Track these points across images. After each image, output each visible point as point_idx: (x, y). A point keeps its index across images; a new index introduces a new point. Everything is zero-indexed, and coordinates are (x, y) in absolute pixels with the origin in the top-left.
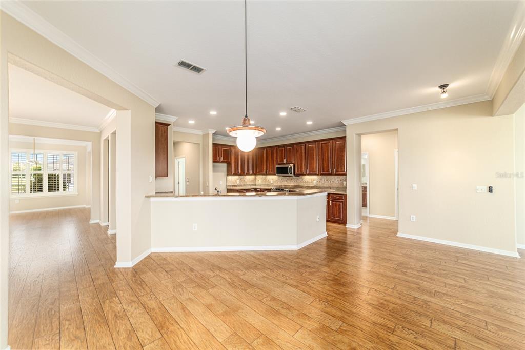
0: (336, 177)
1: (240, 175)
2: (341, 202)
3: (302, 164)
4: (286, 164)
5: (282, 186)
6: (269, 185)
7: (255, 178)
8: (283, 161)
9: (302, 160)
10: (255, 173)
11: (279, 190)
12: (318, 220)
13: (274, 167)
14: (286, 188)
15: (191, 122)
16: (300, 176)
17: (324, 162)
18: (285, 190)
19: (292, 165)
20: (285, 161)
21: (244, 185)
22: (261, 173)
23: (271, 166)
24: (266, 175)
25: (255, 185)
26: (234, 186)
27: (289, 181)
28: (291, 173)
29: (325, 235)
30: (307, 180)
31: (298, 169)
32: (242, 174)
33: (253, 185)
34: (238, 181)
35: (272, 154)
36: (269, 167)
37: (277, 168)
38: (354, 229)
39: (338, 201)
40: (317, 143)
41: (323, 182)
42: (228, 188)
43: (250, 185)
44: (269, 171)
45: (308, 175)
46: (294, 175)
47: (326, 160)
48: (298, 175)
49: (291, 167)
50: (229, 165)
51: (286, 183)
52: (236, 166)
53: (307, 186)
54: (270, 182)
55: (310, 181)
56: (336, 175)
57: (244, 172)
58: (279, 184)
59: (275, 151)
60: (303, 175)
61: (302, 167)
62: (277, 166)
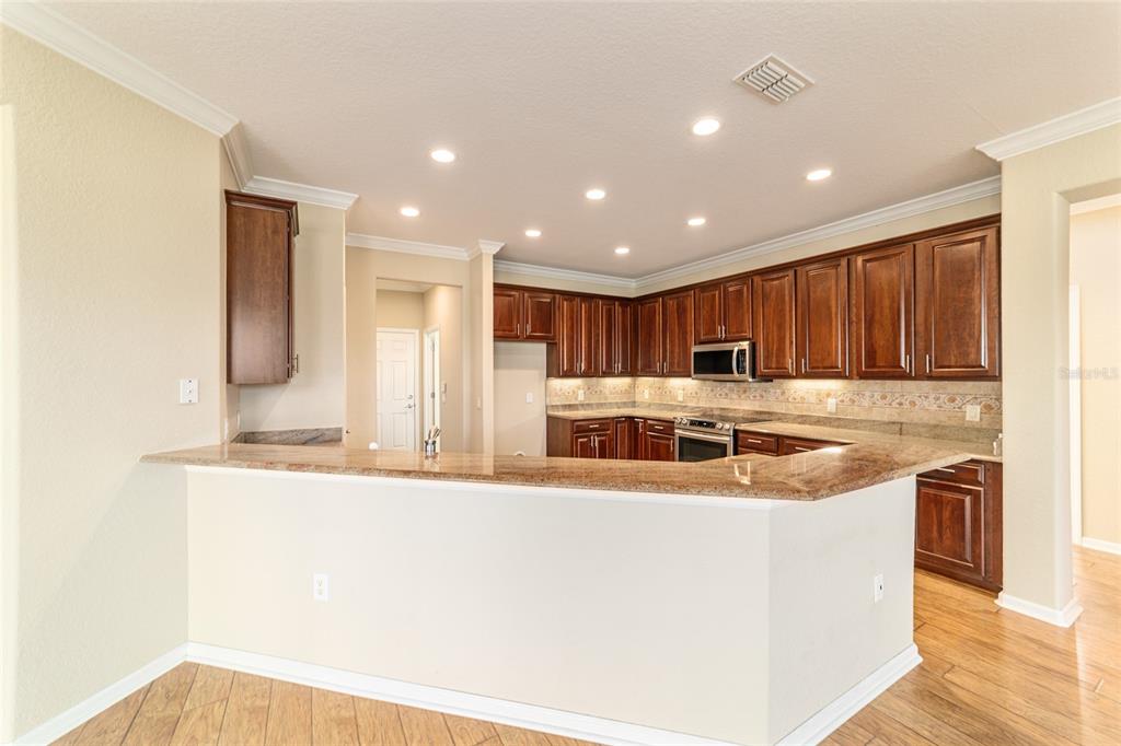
0: (926, 385)
1: (585, 375)
2: (969, 492)
3: (782, 340)
4: (726, 341)
5: (712, 409)
6: (672, 408)
7: (633, 386)
8: (715, 332)
9: (781, 327)
10: (631, 371)
11: (701, 424)
12: (878, 595)
13: (686, 351)
14: (724, 419)
15: (410, 212)
16: (776, 381)
17: (876, 331)
18: (719, 425)
19: (745, 345)
20: (721, 332)
21: (600, 405)
22: (648, 370)
23: (677, 350)
24: (663, 375)
25: (634, 404)
26: (570, 407)
27: (735, 396)
28: (741, 370)
29: (912, 659)
30: (801, 394)
31: (767, 358)
32: (591, 372)
33: (625, 404)
34: (581, 392)
35: (682, 311)
36: (672, 352)
37: (695, 353)
38: (1054, 629)
39: (950, 489)
40: (844, 262)
41: (866, 403)
42: (551, 413)
43: (618, 405)
44: (672, 364)
45: (808, 376)
46: (754, 376)
47: (887, 323)
48: (768, 379)
49: (742, 352)
50: (552, 346)
51: (725, 404)
52: (571, 349)
53: (799, 416)
54: (675, 399)
55: (813, 399)
56: (930, 378)
57: (596, 368)
58: (703, 404)
59: (690, 303)
60: (790, 377)
61: (781, 350)
62: (695, 349)
